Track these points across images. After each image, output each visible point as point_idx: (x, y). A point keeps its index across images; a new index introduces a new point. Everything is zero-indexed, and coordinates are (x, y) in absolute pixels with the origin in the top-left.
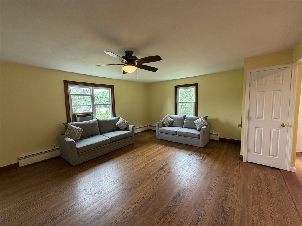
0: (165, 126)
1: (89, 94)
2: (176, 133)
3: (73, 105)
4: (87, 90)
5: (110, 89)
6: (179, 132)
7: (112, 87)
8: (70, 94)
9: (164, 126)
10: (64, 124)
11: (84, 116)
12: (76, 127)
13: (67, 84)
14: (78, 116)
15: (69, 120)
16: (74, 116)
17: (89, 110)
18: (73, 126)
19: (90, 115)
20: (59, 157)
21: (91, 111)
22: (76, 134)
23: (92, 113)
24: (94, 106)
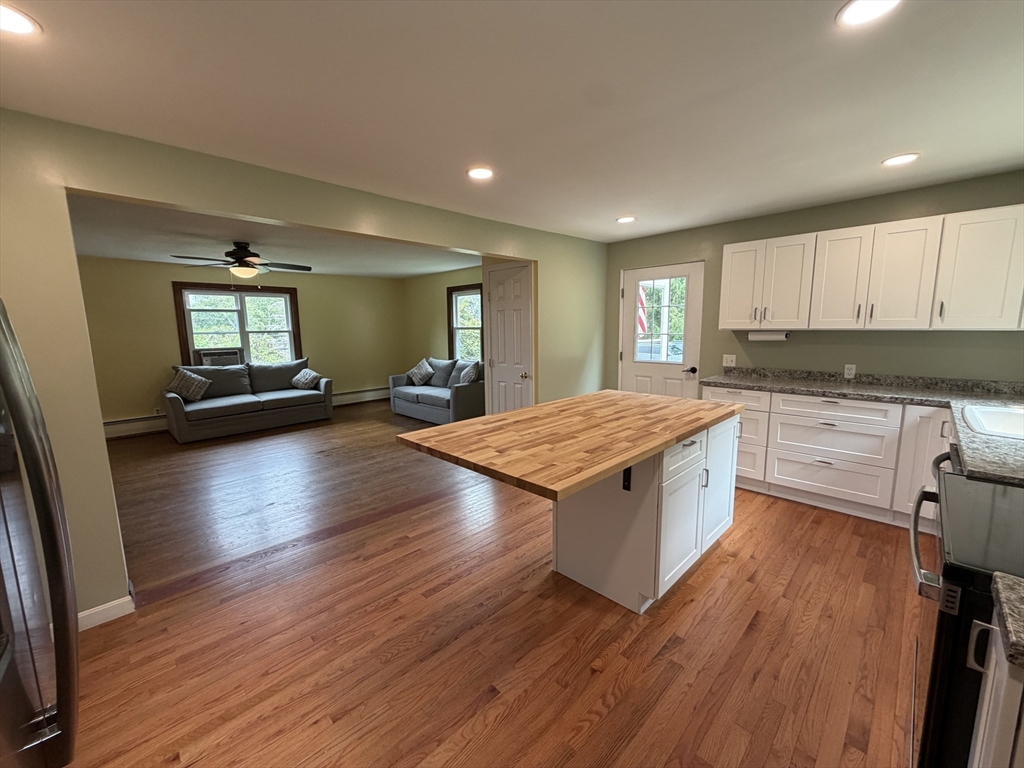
0: (413, 384)
1: (234, 308)
2: (418, 399)
3: (194, 331)
4: (228, 301)
5: (288, 296)
6: (422, 395)
7: (292, 293)
8: (188, 307)
9: (411, 383)
10: (174, 368)
11: (220, 354)
12: (195, 376)
13: (179, 288)
14: (206, 355)
15: (186, 361)
16: (198, 352)
17: (234, 342)
18: (189, 373)
19: (236, 353)
20: (166, 432)
21: (239, 345)
22: (193, 389)
23: (241, 350)
24: (244, 335)
